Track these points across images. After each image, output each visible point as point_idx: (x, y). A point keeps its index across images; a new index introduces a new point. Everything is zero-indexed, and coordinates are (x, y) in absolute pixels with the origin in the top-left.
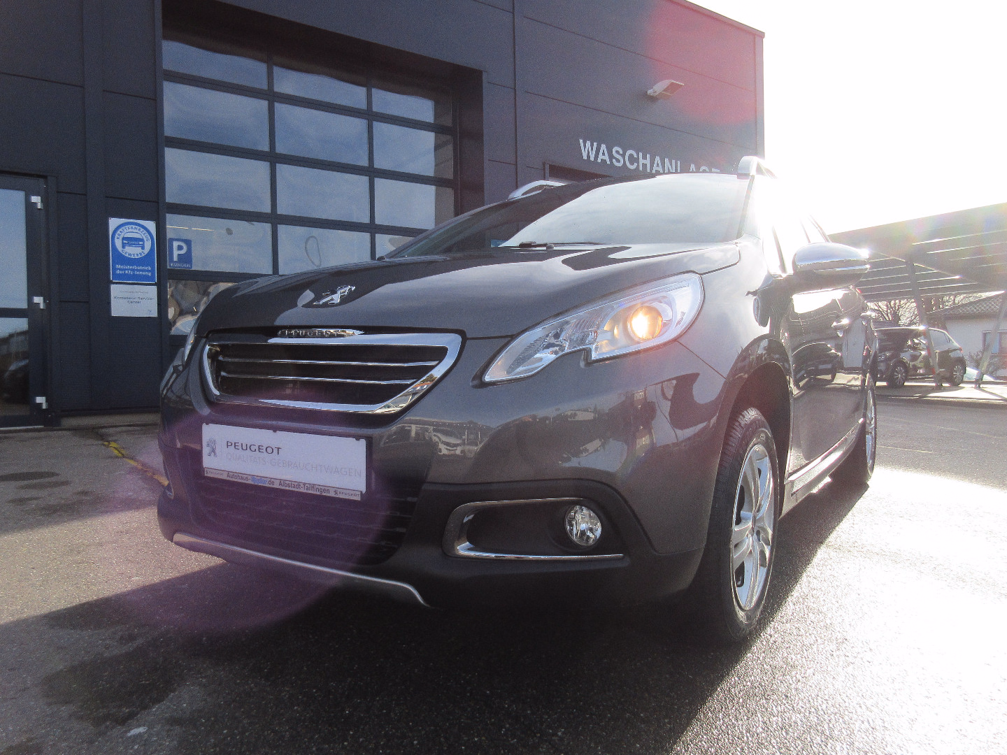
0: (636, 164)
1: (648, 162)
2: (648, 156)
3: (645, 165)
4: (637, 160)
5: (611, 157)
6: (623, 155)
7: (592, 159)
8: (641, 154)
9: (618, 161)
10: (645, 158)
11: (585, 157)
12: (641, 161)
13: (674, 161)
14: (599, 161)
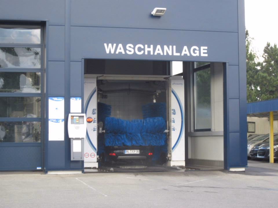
0: (142, 52)
1: (151, 49)
2: (152, 46)
3: (149, 52)
4: (144, 49)
5: (125, 49)
6: (134, 48)
7: (112, 52)
8: (146, 46)
9: (130, 51)
10: (149, 47)
11: (108, 52)
12: (147, 49)
13: (171, 47)
14: (117, 53)
